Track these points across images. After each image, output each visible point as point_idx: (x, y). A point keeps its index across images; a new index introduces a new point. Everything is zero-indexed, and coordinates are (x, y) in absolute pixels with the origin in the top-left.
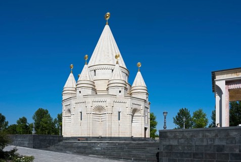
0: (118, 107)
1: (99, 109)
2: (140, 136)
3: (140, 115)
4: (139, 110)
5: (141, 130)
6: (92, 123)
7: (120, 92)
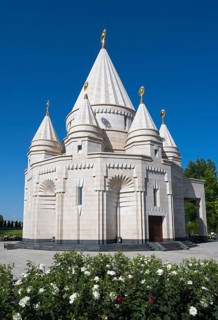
0: (77, 178)
1: (49, 187)
2: (135, 238)
3: (132, 190)
4: (129, 180)
5: (135, 223)
6: (39, 213)
7: (80, 148)
